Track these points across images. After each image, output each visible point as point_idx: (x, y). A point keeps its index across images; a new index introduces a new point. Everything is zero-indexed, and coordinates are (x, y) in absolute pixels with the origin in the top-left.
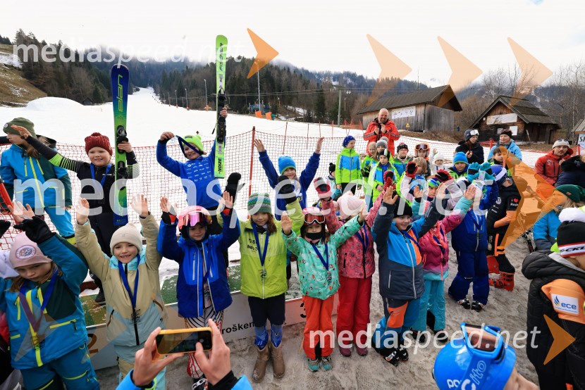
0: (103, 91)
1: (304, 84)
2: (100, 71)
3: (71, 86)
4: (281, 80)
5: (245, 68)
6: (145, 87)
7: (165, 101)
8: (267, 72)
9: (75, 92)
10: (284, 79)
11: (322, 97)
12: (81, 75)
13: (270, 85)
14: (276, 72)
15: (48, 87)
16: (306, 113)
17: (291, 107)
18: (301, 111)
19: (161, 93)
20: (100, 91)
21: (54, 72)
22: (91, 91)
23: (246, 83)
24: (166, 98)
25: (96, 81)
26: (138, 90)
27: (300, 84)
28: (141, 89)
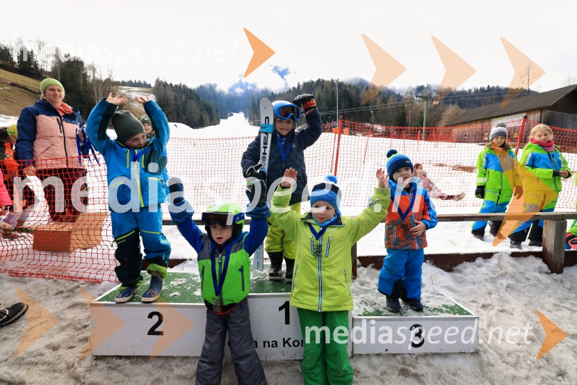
0: (206, 118)
1: (382, 101)
2: (206, 101)
3: (185, 114)
4: (359, 99)
5: (324, 89)
6: (237, 112)
7: (252, 123)
8: (346, 91)
9: (187, 119)
10: (361, 96)
11: (403, 113)
12: (193, 105)
13: (348, 103)
14: (354, 91)
15: (171, 116)
16: (384, 130)
17: (369, 125)
18: (379, 128)
19: (250, 116)
20: (204, 117)
21: (175, 105)
22: (198, 117)
23: (324, 103)
24: (254, 120)
25: (202, 109)
26: (232, 115)
27: (379, 101)
28: (234, 114)
